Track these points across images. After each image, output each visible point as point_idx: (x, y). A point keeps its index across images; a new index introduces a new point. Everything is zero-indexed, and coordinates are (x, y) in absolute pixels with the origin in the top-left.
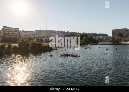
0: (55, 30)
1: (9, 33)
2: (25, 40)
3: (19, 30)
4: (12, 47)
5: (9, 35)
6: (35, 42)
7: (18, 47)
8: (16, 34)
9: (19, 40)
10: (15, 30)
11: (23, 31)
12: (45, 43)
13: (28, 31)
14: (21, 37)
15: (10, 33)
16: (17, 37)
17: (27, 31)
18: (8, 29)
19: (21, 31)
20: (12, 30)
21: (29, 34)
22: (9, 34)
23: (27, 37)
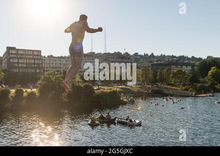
0: (127, 53)
1: (20, 61)
2: (53, 79)
3: (41, 56)
4: (25, 94)
5: (19, 68)
6: (78, 82)
7: (38, 94)
8: (34, 64)
9: (39, 78)
10: (33, 55)
11: (51, 57)
12: (103, 85)
13: (61, 57)
14: (44, 71)
15: (21, 63)
16: (38, 71)
17: (59, 58)
18: (17, 54)
19: (45, 57)
20: (25, 55)
21: (64, 64)
22: (20, 65)
23: (58, 71)
